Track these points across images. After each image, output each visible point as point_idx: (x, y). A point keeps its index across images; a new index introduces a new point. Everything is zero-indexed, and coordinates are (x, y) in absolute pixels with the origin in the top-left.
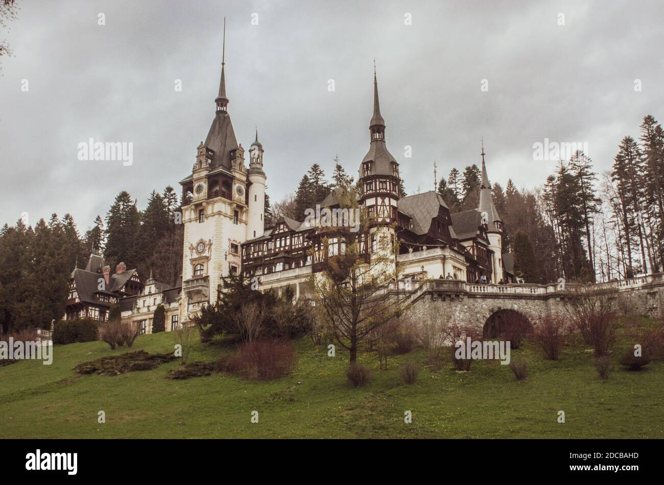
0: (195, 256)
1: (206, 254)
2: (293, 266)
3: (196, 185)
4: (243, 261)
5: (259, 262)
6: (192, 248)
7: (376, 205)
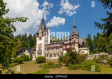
0: (39, 46)
1: (41, 46)
2: (57, 49)
3: (39, 34)
4: (47, 48)
5: (50, 48)
6: (38, 45)
7: (76, 39)
